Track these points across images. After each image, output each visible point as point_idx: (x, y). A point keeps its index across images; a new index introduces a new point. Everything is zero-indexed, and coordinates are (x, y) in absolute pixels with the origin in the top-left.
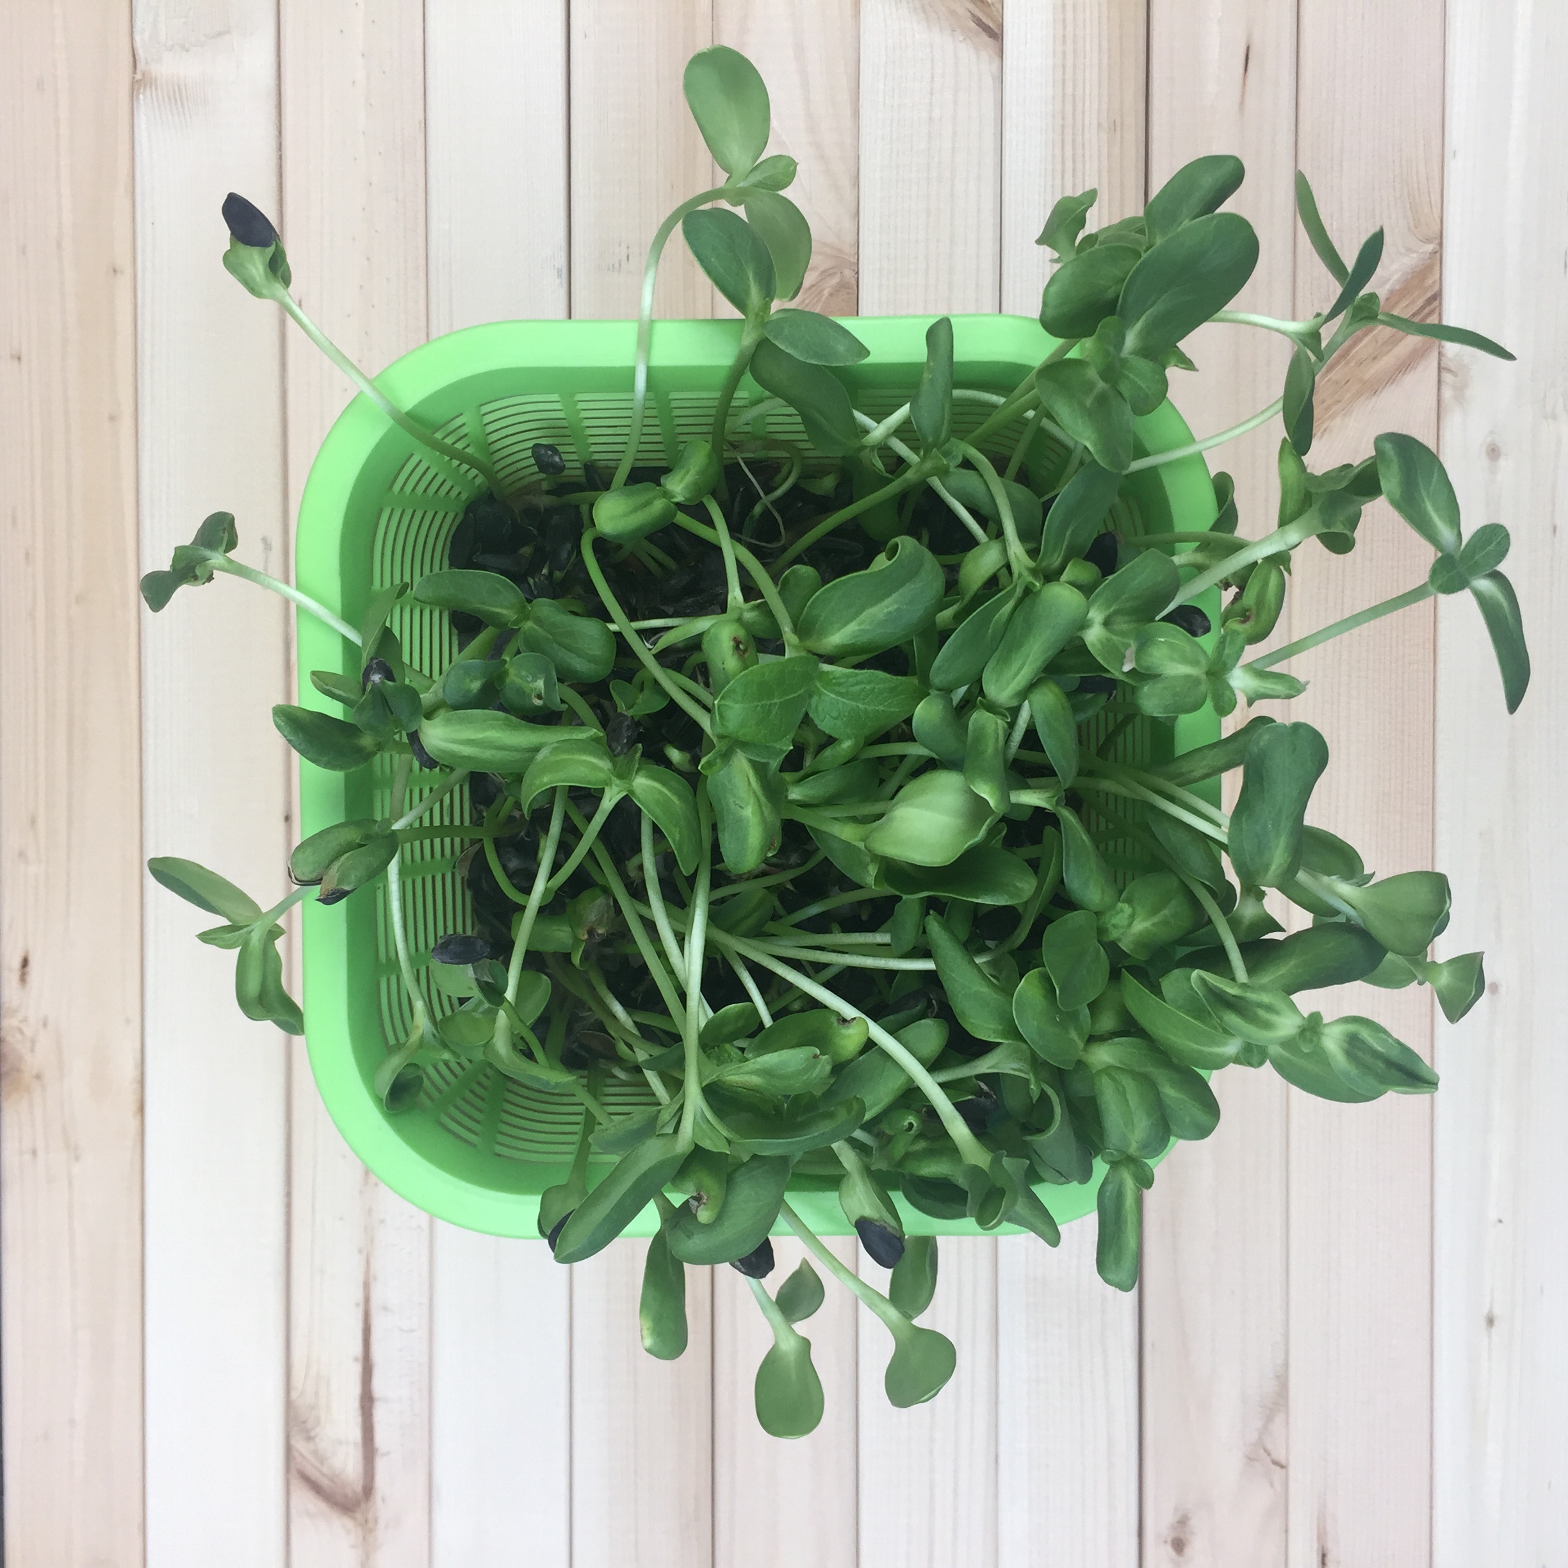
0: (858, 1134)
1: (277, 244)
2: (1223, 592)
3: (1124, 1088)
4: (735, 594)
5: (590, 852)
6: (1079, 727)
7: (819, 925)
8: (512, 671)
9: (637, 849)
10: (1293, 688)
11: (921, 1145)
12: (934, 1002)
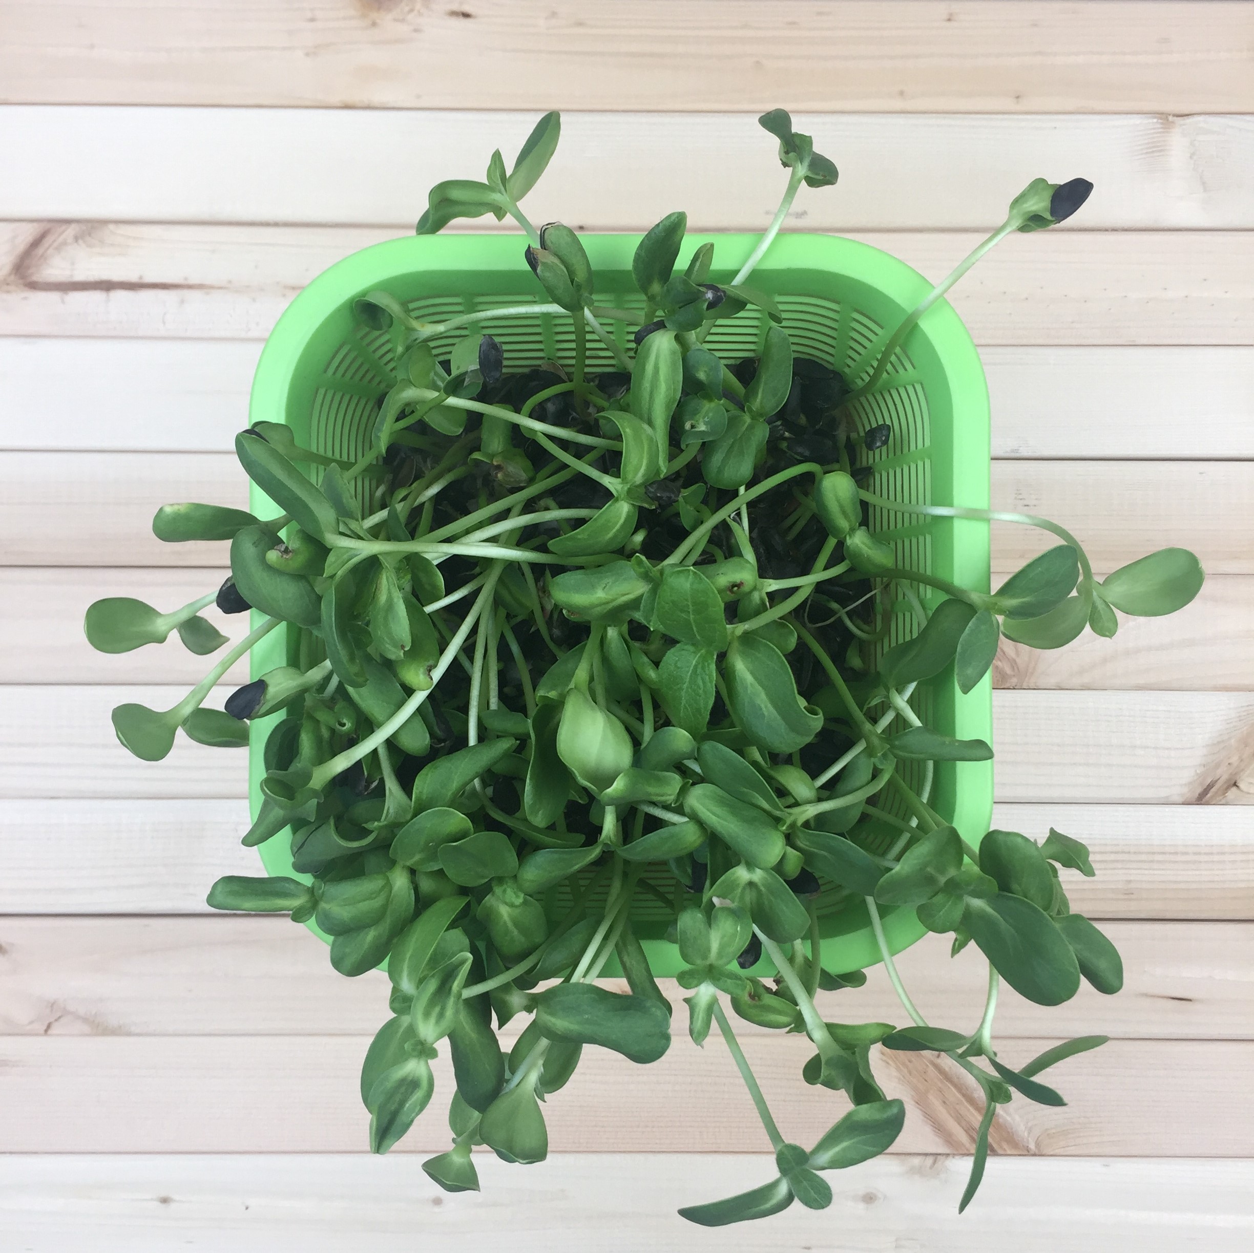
0: (335, 680)
1: (1054, 221)
2: (772, 979)
3: (375, 898)
4: (773, 585)
5: (565, 466)
6: (664, 863)
7: (504, 653)
8: (713, 405)
9: (562, 506)
10: (698, 1035)
11: (325, 733)
12: (443, 744)
